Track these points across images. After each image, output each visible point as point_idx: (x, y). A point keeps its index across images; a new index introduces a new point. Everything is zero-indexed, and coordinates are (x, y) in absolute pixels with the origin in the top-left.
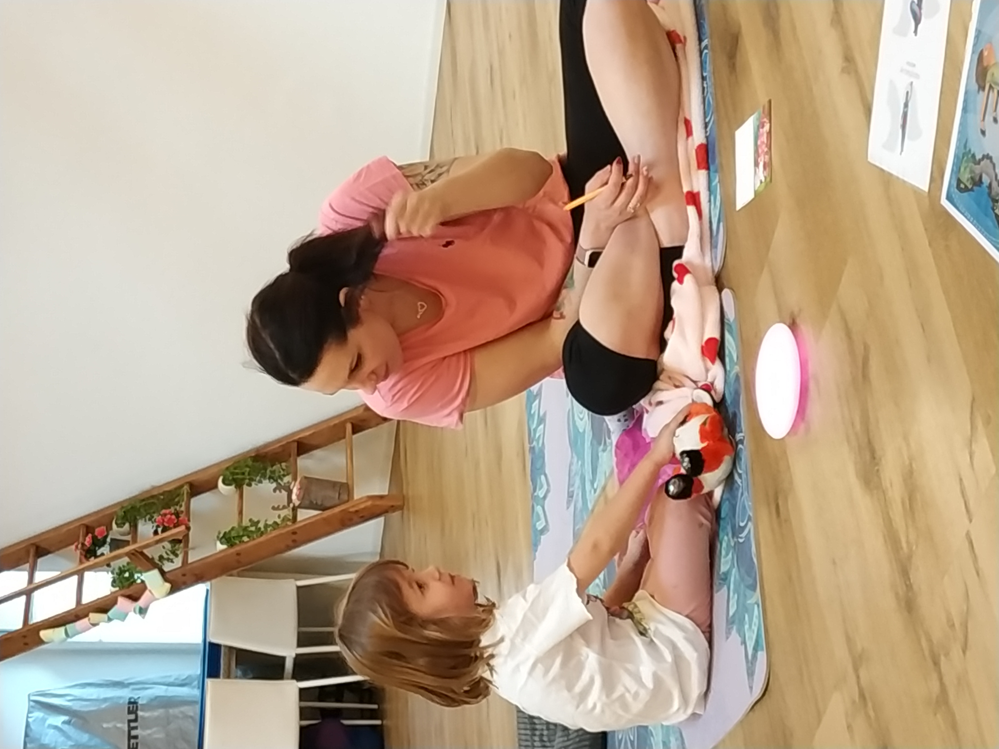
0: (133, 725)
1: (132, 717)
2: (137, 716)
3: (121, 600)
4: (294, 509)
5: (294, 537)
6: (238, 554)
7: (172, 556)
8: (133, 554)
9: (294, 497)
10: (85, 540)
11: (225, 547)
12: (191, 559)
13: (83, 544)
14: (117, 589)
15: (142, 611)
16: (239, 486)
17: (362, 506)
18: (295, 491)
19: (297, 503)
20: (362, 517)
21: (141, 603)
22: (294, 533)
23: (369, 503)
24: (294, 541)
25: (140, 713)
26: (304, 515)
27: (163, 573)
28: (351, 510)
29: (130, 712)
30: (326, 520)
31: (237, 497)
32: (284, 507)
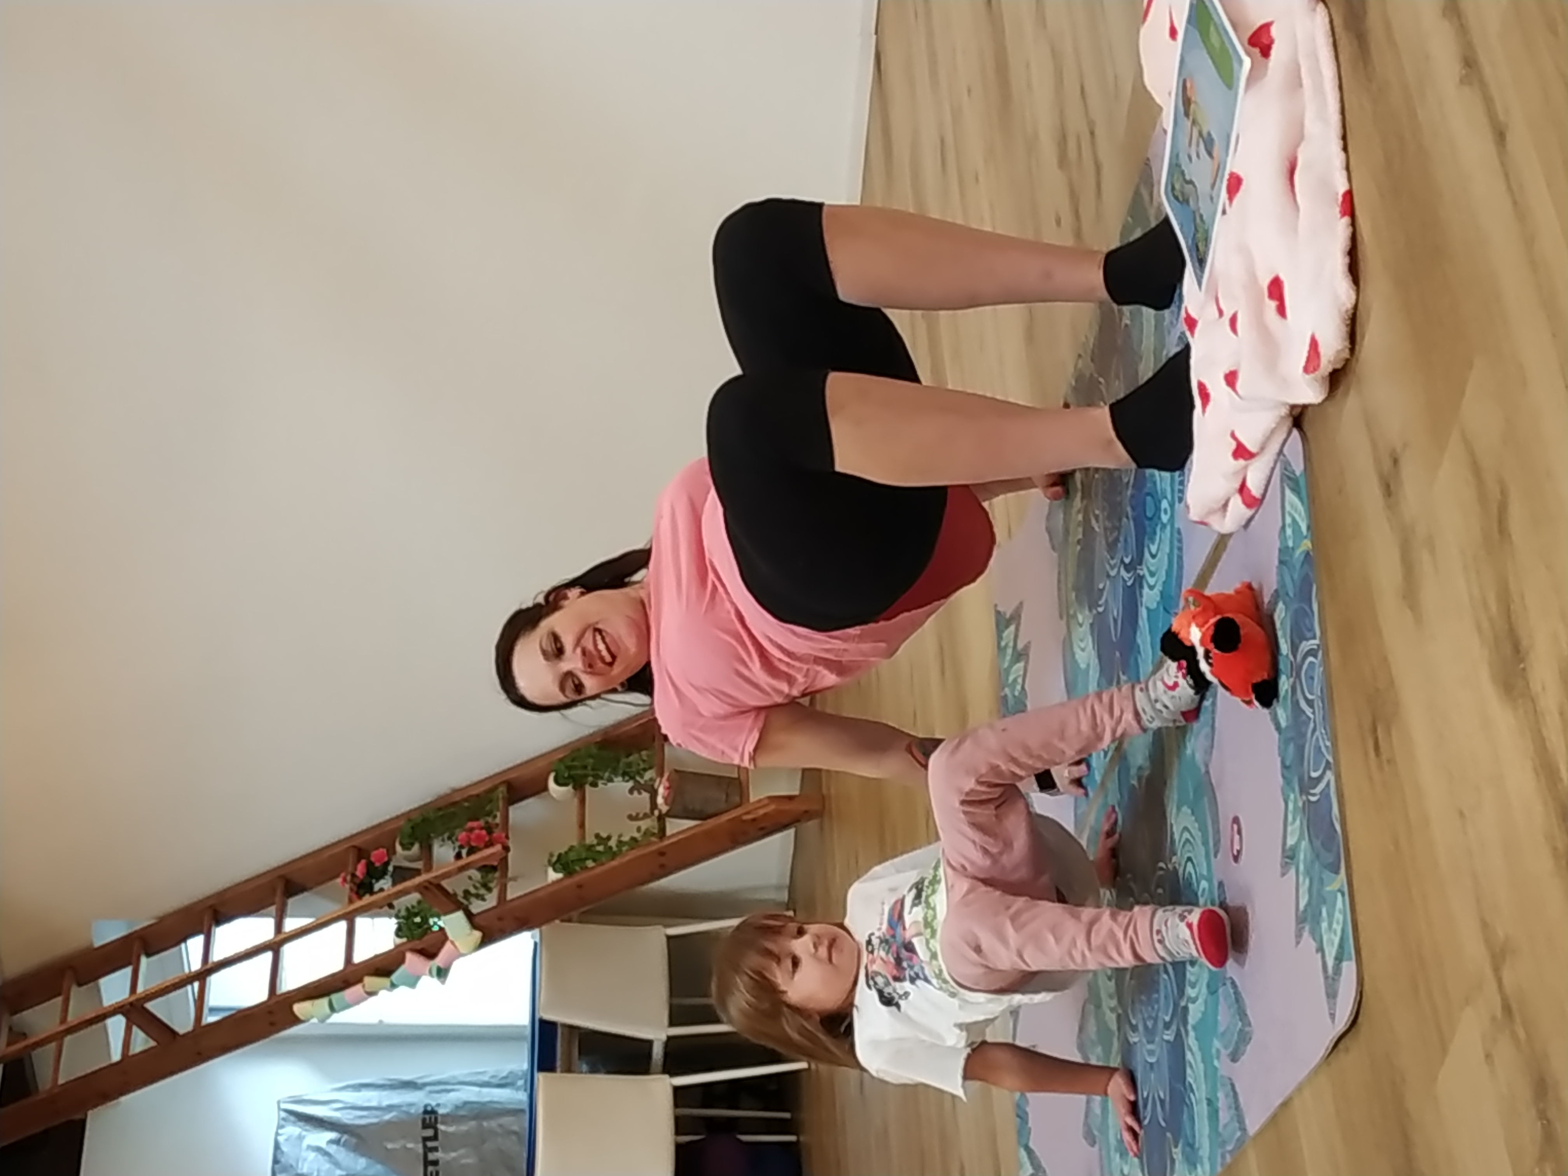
0: (430, 1144)
1: (430, 1133)
2: (436, 1130)
3: (409, 956)
4: (661, 818)
5: (663, 860)
6: (580, 886)
7: (482, 891)
8: (426, 888)
9: (660, 800)
10: (356, 869)
11: (560, 876)
12: (510, 896)
13: (353, 875)
14: (404, 940)
15: (442, 973)
16: (579, 788)
17: (761, 812)
18: (661, 790)
19: (664, 809)
20: (762, 829)
21: (439, 961)
22: (662, 853)
23: (772, 807)
24: (662, 866)
25: (441, 1127)
26: (676, 826)
27: (470, 916)
28: (745, 817)
29: (425, 1126)
30: (709, 834)
31: (576, 801)
32: (646, 816)
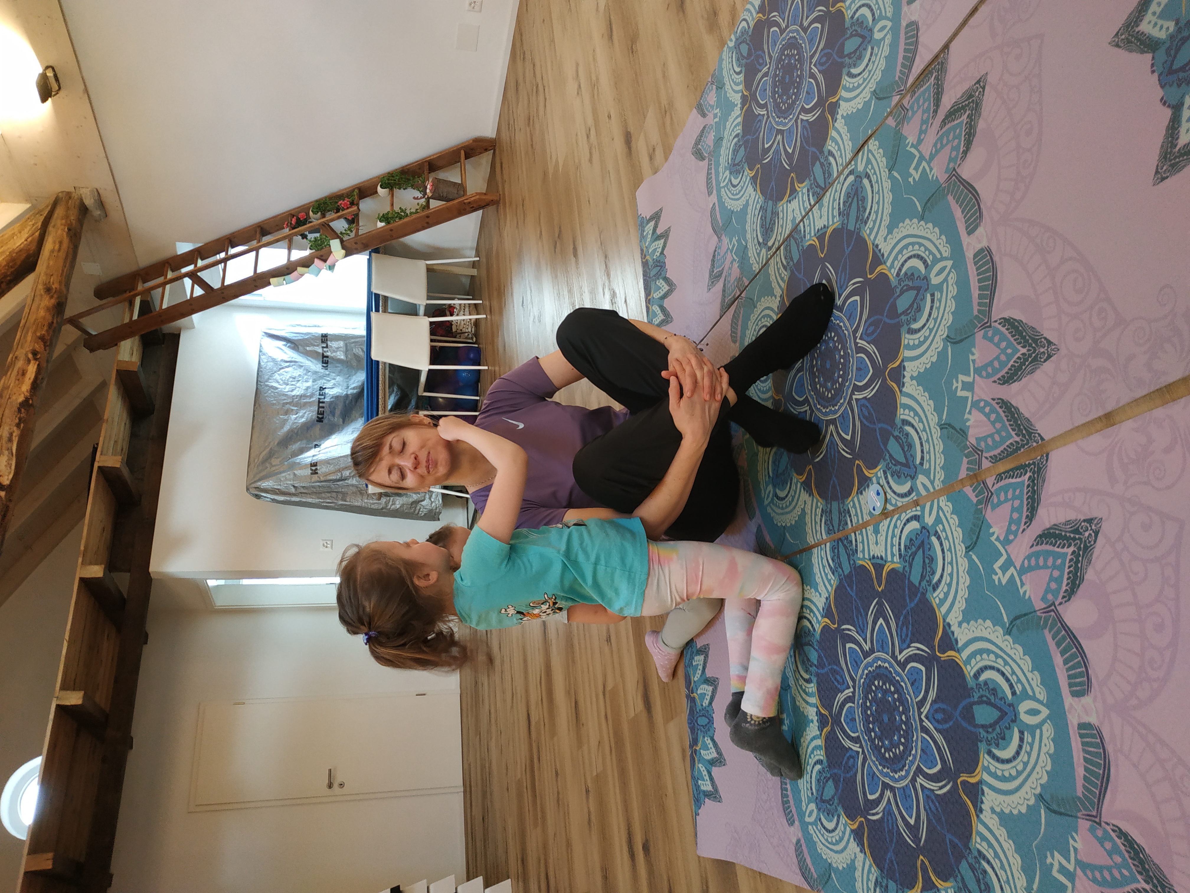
0: (325, 349)
1: (325, 345)
3: (316, 260)
4: (428, 199)
5: (427, 220)
6: (391, 230)
7: (349, 232)
8: (323, 225)
9: (428, 191)
10: (291, 220)
11: (383, 224)
12: (360, 233)
13: (291, 224)
14: (314, 251)
15: (331, 268)
16: (391, 190)
17: (472, 199)
18: (428, 187)
19: (430, 195)
20: (473, 207)
21: (329, 262)
22: (428, 217)
23: (478, 197)
24: (428, 223)
25: (329, 343)
26: (435, 204)
27: (342, 242)
28: (465, 201)
29: (322, 342)
30: (448, 209)
31: (389, 198)
32: (421, 198)
